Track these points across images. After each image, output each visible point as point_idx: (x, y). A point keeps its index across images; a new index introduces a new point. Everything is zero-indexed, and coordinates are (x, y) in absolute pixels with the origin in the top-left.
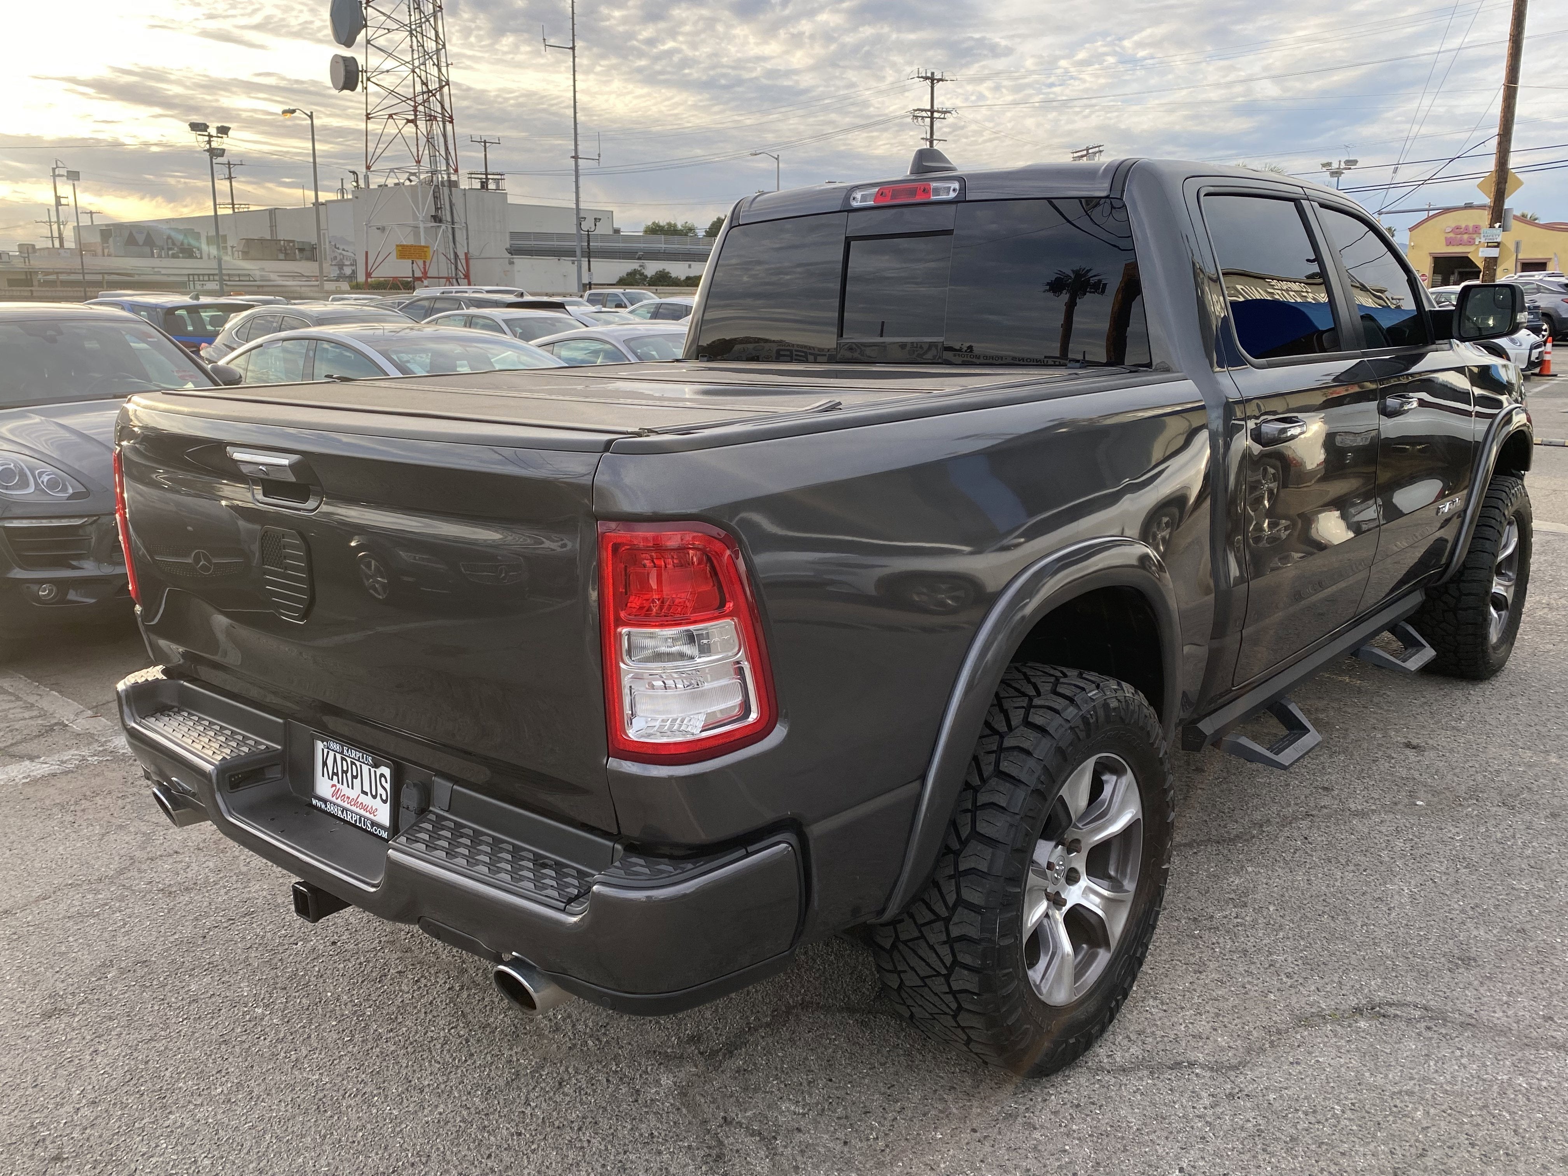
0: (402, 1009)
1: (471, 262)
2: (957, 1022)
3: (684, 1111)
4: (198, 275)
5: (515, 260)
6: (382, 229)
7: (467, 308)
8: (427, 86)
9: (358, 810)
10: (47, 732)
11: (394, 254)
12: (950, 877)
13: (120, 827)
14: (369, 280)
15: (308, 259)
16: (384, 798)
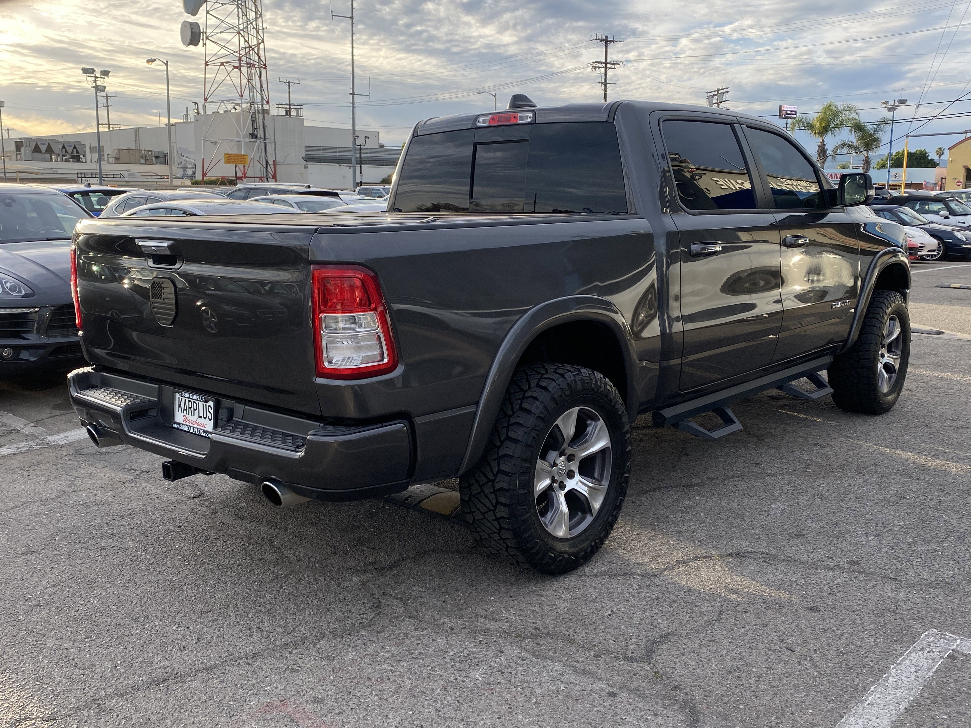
0: (217, 553)
1: (278, 166)
2: (500, 536)
3: (363, 590)
4: (85, 173)
5: (308, 166)
6: (214, 143)
7: (271, 194)
8: (248, 43)
9: (197, 426)
10: (8, 433)
11: (223, 160)
12: (495, 459)
13: (56, 478)
14: (205, 178)
15: (161, 164)
16: (210, 418)
